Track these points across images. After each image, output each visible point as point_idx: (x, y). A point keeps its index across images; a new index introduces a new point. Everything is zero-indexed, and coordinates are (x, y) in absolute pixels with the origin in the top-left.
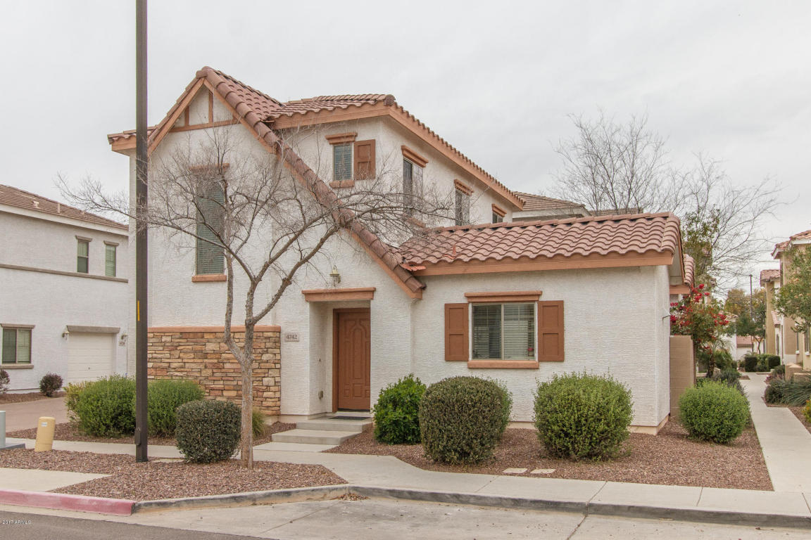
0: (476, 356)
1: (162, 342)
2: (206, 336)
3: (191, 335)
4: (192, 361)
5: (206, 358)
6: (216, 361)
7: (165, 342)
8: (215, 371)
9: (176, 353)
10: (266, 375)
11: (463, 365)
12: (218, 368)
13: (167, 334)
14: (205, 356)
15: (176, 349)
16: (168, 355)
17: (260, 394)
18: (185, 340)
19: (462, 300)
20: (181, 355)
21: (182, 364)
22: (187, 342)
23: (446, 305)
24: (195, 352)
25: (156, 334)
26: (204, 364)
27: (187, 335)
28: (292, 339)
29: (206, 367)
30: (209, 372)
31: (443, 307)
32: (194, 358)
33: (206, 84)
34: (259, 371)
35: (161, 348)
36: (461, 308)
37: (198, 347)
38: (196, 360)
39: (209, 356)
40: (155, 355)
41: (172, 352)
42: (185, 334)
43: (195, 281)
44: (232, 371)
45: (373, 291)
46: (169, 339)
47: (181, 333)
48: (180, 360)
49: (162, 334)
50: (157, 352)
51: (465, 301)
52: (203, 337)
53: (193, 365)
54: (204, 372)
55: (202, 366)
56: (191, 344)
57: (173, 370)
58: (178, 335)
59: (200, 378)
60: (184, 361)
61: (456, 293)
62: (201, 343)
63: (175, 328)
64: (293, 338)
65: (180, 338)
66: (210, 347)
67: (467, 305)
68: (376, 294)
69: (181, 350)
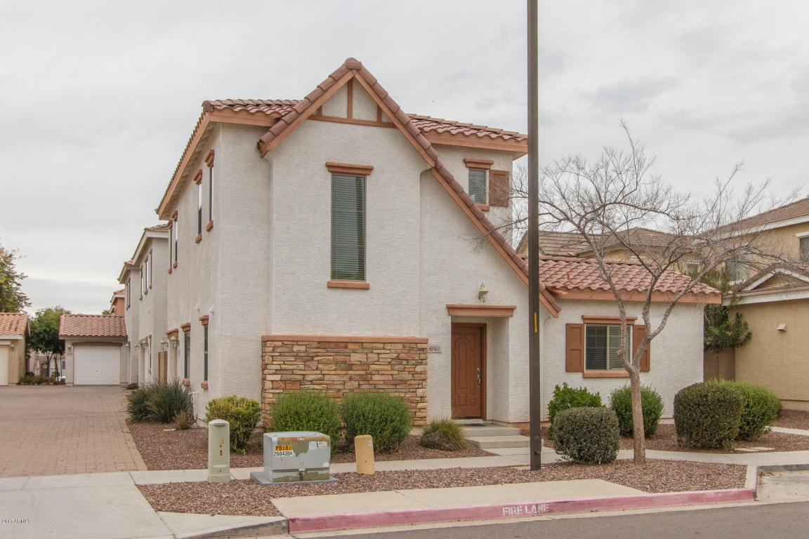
0: (589, 367)
1: (293, 352)
2: (350, 346)
3: (332, 345)
4: (334, 372)
5: (351, 369)
6: (363, 372)
7: (299, 351)
8: (361, 383)
9: (313, 365)
10: (420, 386)
11: (580, 375)
12: (365, 380)
13: (302, 343)
14: (350, 367)
15: (313, 360)
16: (302, 367)
17: (414, 405)
18: (325, 351)
19: (579, 321)
20: (320, 366)
21: (320, 376)
22: (327, 352)
23: (567, 325)
24: (337, 363)
25: (286, 343)
26: (348, 376)
27: (327, 345)
28: (434, 351)
29: (351, 379)
30: (356, 384)
31: (564, 326)
32: (336, 370)
33: (358, 77)
34: (413, 382)
35: (293, 359)
36: (579, 327)
37: (341, 358)
38: (338, 372)
39: (354, 368)
40: (284, 367)
41: (308, 363)
42: (323, 343)
43: (330, 287)
44: (382, 382)
45: (511, 309)
46: (303, 348)
47: (319, 342)
48: (319, 372)
49: (293, 343)
50: (286, 363)
51: (581, 322)
52: (346, 347)
53: (335, 377)
54: (349, 384)
55: (346, 378)
56: (332, 354)
57: (309, 383)
58: (315, 345)
59: (344, 391)
60: (324, 372)
61: (573, 315)
62: (345, 354)
63: (313, 338)
64: (436, 350)
65: (318, 348)
66: (355, 358)
67: (583, 325)
68: (515, 311)
69: (318, 361)
